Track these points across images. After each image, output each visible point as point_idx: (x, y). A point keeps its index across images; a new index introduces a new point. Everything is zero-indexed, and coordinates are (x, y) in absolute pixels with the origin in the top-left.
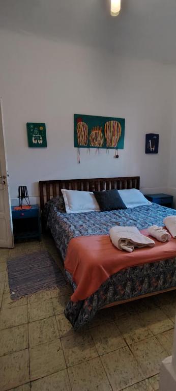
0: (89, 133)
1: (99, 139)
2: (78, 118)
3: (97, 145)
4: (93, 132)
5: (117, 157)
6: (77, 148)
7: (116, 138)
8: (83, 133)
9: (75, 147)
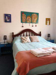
0: (26, 18)
1: (30, 20)
2: (22, 13)
3: (29, 22)
4: (28, 18)
5: (36, 26)
6: (22, 23)
7: (35, 20)
8: (24, 18)
9: (21, 22)
